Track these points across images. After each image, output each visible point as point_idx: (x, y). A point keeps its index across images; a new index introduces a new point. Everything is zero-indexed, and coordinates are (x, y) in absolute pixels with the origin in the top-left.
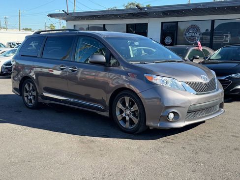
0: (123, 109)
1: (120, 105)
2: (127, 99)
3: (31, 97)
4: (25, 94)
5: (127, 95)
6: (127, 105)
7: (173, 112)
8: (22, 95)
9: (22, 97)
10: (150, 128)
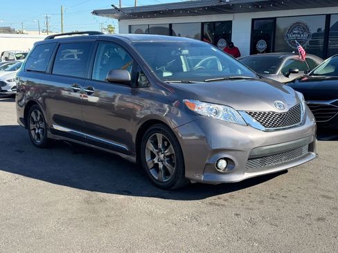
0: (155, 151)
1: (150, 146)
2: (160, 136)
3: (39, 131)
4: (32, 126)
5: (159, 131)
6: (160, 145)
7: (225, 159)
8: (27, 126)
9: (27, 130)
10: (192, 182)
